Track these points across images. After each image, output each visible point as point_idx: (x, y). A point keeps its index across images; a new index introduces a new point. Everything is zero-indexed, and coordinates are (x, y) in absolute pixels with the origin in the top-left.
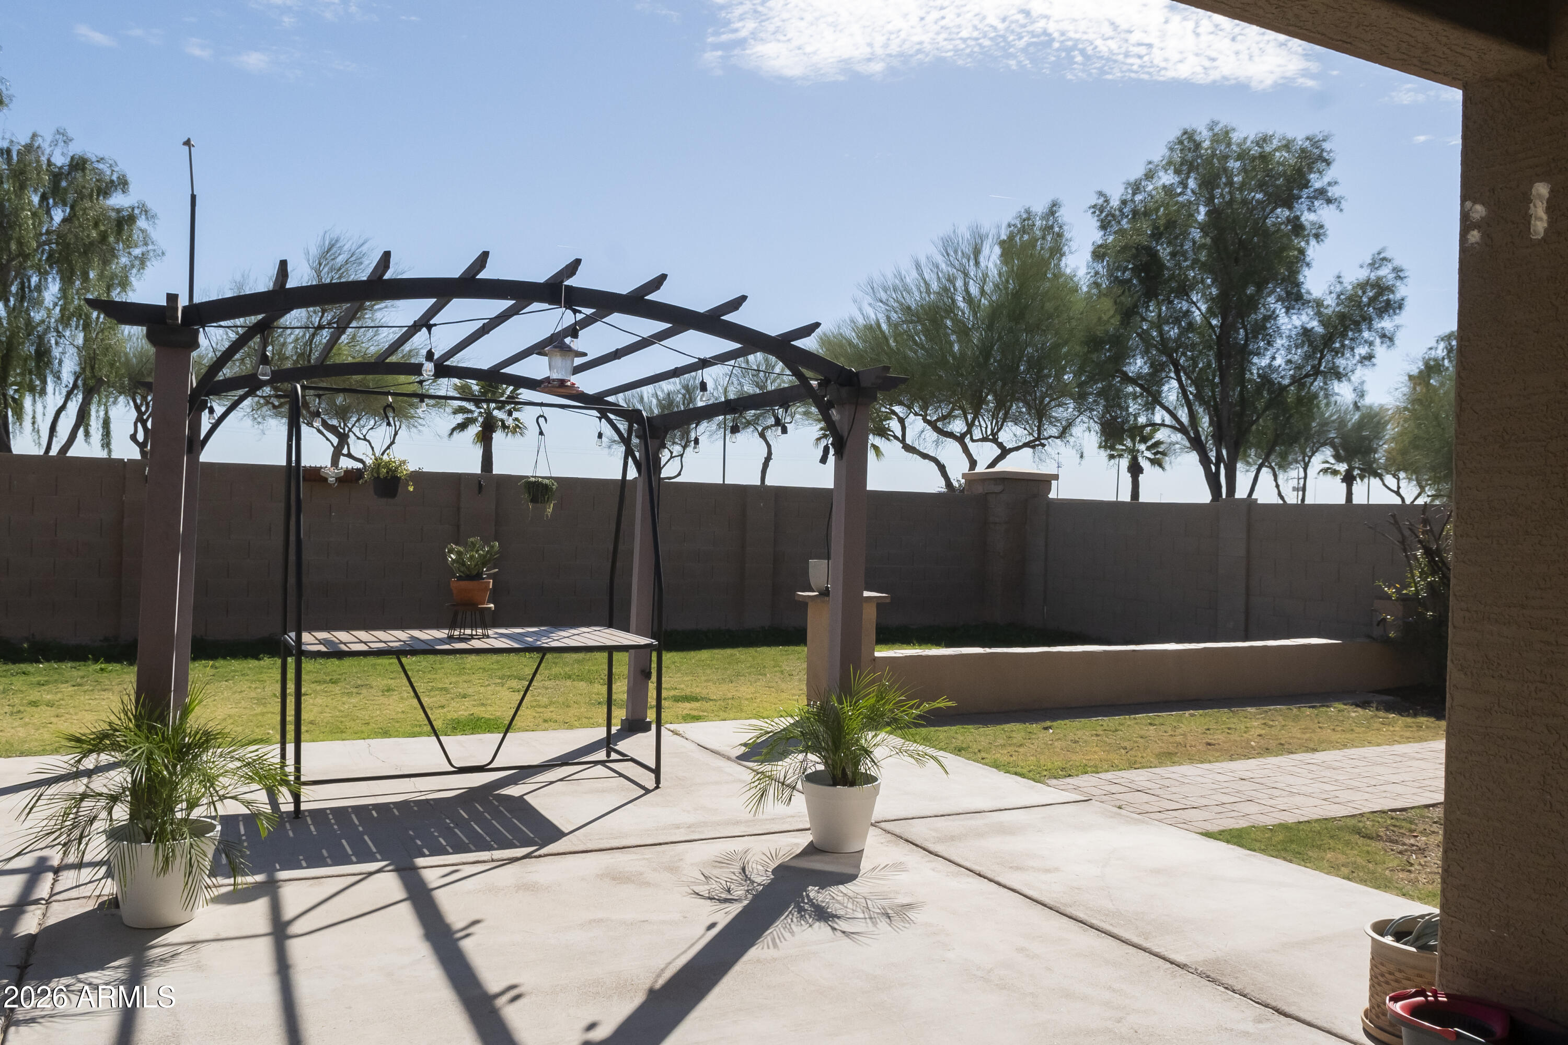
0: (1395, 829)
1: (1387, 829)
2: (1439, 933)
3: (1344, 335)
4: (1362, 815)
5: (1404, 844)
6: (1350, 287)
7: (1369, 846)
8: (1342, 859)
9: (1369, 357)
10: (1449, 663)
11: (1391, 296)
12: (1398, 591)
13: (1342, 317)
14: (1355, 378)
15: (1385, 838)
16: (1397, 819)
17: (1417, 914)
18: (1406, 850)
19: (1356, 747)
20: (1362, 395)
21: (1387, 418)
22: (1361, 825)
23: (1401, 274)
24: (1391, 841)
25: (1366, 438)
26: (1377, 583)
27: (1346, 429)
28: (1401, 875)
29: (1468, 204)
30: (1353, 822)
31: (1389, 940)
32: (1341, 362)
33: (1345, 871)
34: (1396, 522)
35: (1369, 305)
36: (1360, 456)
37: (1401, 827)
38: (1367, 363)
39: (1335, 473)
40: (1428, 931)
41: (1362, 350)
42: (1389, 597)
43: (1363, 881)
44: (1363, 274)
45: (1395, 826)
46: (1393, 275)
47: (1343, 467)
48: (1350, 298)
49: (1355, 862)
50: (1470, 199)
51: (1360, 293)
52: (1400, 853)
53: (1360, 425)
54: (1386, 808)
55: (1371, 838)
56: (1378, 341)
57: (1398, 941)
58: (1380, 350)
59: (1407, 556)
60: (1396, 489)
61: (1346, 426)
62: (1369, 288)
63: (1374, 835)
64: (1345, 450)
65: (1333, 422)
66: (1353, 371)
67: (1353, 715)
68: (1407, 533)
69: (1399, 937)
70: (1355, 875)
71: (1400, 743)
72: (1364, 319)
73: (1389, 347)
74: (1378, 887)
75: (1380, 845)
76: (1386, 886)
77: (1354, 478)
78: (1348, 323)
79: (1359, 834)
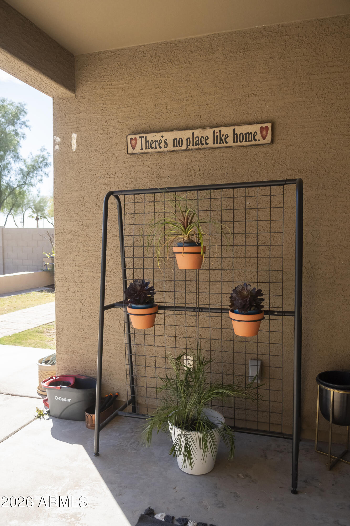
0: (49, 329)
1: (47, 329)
2: (56, 359)
3: (33, 172)
4: (39, 326)
5: (51, 333)
6: (34, 157)
7: (41, 335)
8: (33, 341)
9: (41, 180)
10: (55, 279)
11: (47, 161)
12: (50, 255)
13: (33, 166)
14: (37, 186)
15: (46, 332)
16: (49, 326)
17: (51, 355)
18: (52, 335)
19: (38, 305)
20: (39, 192)
21: (48, 200)
22: (39, 329)
23: (49, 154)
24: (48, 333)
25: (42, 206)
26: (44, 253)
27: (35, 203)
28: (50, 342)
29: (55, 137)
30: (37, 329)
31: (43, 364)
32: (33, 181)
33: (34, 345)
34: (48, 234)
35: (41, 163)
36: (40, 212)
37: (50, 328)
38: (40, 181)
39: (33, 217)
40: (54, 359)
41: (39, 178)
42: (47, 257)
43: (39, 347)
44: (39, 153)
45: (49, 328)
46: (47, 154)
47: (35, 215)
48: (35, 160)
49: (36, 342)
50: (55, 135)
51: (38, 159)
52: (50, 336)
53: (40, 202)
54: (46, 323)
55: (41, 333)
56: (44, 175)
57: (46, 364)
58: (44, 178)
59: (52, 244)
60: (51, 223)
61: (35, 202)
62: (40, 158)
63: (43, 332)
64: (36, 209)
65: (32, 200)
66: (36, 184)
67: (38, 295)
68: (52, 237)
69: (46, 362)
70: (36, 345)
71: (51, 302)
72: (39, 167)
73: (47, 177)
74: (43, 348)
75: (44, 334)
76: (46, 347)
77: (39, 219)
78: (34, 168)
79: (38, 332)
